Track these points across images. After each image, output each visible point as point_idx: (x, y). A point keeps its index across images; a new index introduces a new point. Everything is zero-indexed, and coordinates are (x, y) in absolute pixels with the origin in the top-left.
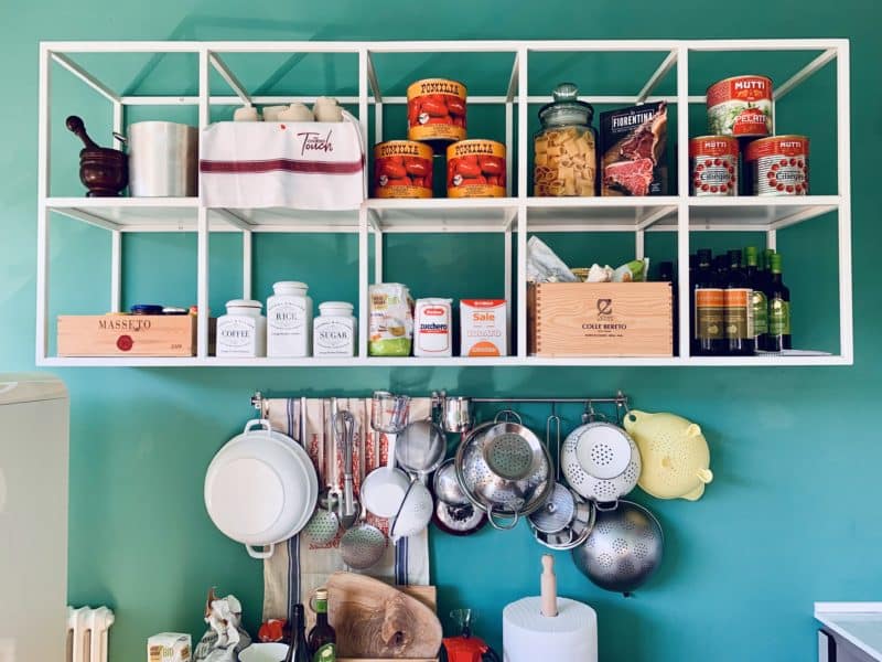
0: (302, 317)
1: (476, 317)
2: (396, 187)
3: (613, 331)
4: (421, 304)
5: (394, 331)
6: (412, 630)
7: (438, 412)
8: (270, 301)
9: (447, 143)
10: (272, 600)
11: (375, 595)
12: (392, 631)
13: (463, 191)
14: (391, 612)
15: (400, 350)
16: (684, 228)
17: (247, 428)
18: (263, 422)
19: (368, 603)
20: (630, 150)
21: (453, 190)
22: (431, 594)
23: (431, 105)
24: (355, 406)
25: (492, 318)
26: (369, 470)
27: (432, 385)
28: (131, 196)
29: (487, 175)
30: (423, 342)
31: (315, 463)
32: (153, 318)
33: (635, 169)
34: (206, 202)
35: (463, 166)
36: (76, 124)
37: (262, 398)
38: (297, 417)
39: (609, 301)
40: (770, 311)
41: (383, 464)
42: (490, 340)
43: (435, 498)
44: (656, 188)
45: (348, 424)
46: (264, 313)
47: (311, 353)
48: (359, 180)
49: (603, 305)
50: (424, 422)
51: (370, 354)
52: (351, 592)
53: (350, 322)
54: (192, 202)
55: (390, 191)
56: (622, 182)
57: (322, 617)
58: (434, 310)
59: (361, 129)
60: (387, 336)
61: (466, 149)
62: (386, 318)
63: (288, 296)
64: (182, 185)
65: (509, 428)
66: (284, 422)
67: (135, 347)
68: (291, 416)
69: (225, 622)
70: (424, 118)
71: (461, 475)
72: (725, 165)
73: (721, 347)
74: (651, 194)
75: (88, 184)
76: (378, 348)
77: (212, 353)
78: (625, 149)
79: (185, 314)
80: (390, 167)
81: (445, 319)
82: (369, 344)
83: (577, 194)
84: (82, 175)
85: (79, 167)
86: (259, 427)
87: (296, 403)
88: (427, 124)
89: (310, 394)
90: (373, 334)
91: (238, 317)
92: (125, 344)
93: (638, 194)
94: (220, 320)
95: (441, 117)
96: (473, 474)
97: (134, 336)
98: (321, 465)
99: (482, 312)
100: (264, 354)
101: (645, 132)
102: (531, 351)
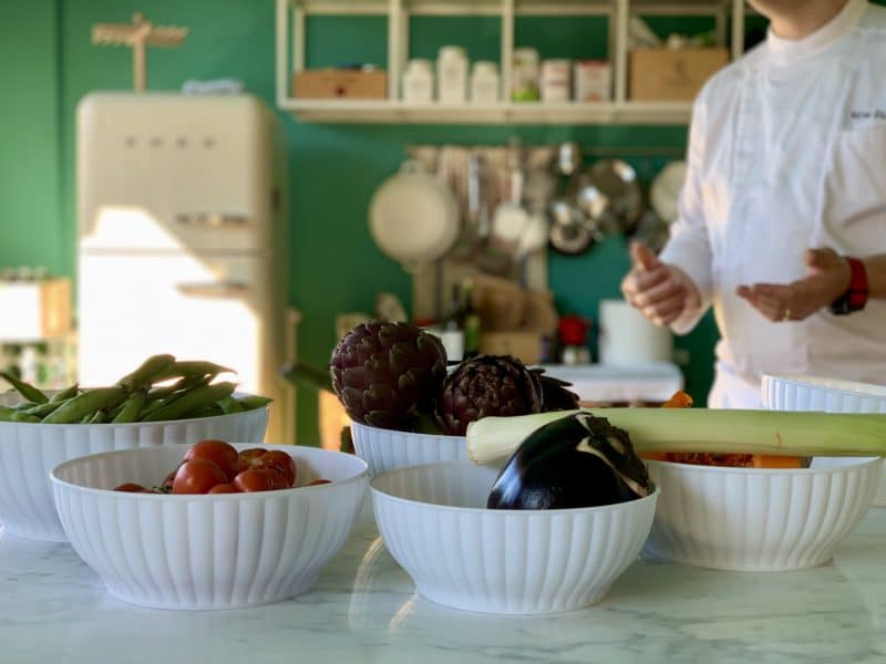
4: (547, 66)
5: (530, 84)
6: (534, 317)
12: (520, 318)
19: (500, 299)
25: (599, 76)
41: (510, 200)
42: (597, 92)
46: (436, 70)
47: (469, 98)
49: (679, 65)
50: (543, 167)
51: (512, 100)
52: (488, 291)
60: (525, 86)
63: (453, 59)
67: (347, 93)
71: (573, 204)
76: (516, 94)
81: (564, 76)
91: (419, 72)
92: (340, 90)
100: (437, 98)
102: (629, 96)
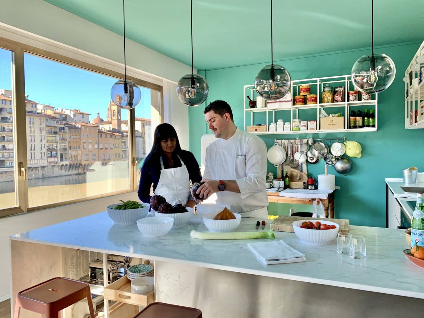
0: (282, 125)
1: (311, 124)
2: (297, 103)
3: (333, 125)
4: (301, 122)
5: (297, 127)
6: (302, 178)
7: (308, 142)
8: (277, 123)
9: (306, 95)
10: (279, 175)
11: (296, 172)
12: (299, 178)
13: (309, 103)
14: (299, 175)
15: (298, 129)
16: (346, 106)
17: (274, 145)
18: (277, 144)
19: (295, 174)
20: (338, 94)
21: (307, 103)
22: (307, 173)
23: (303, 90)
24: (292, 141)
25: (314, 124)
26: (295, 152)
27: (307, 137)
28: (256, 108)
29: (313, 100)
30: (301, 128)
31: (286, 151)
32: (260, 126)
33: (338, 97)
34: (268, 108)
35: (309, 99)
36: (248, 97)
37: (277, 140)
38: (282, 143)
39: (333, 120)
40: (369, 120)
41: (298, 151)
42: (313, 127)
43: (307, 157)
44: (342, 101)
45: (292, 144)
46: (276, 125)
47: (283, 130)
48: (291, 103)
49: (332, 121)
50: (305, 144)
51: (293, 130)
52: (292, 172)
53: (290, 125)
54: (266, 108)
55: (296, 104)
56: (337, 100)
57: (287, 174)
58: (304, 123)
59: (291, 95)
60: (296, 127)
61: (309, 96)
62: (295, 124)
63: (280, 122)
64: (264, 105)
65: (319, 143)
66: (280, 144)
67: (258, 130)
68: (281, 143)
69: (271, 176)
70: (302, 92)
71: (311, 152)
72: (354, 96)
73: (355, 127)
74: (341, 102)
75: (250, 106)
76: (294, 129)
77: (269, 131)
78: (337, 94)
79: (265, 125)
80: (296, 100)
81: (305, 124)
82: (293, 129)
83: (328, 103)
84: (249, 105)
85: (249, 104)
86: (276, 145)
87: (282, 141)
88: (303, 93)
89: (285, 139)
90: (293, 127)
91: (273, 125)
92: (256, 130)
93: (339, 102)
94: (270, 126)
95: (305, 91)
96: (313, 152)
97: (257, 129)
98: (287, 151)
99: (312, 123)
100: (276, 131)
101: (340, 91)
102: (320, 129)
